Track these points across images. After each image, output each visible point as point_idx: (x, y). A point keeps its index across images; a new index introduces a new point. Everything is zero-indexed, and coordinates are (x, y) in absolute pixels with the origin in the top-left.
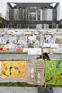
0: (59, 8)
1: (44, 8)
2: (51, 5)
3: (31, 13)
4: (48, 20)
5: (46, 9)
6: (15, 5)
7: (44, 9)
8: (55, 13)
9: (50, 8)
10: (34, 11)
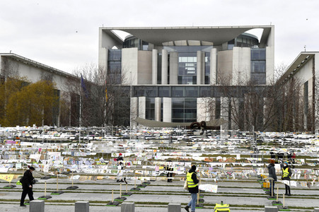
6: (128, 34)
8: (259, 60)
9: (244, 42)
10: (190, 52)
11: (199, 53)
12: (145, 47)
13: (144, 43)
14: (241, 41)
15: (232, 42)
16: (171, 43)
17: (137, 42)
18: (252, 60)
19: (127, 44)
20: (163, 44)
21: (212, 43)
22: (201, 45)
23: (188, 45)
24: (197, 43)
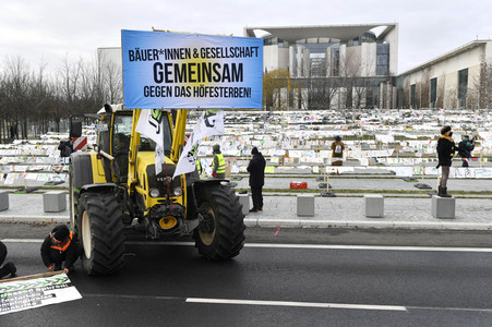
0: (396, 41)
1: (350, 39)
2: (373, 30)
3: (312, 56)
4: (363, 74)
5: (356, 43)
6: (267, 33)
7: (351, 42)
8: (384, 54)
9: (368, 38)
10: (320, 48)
11: (329, 49)
12: (281, 44)
13: (280, 41)
15: (356, 39)
16: (304, 41)
17: (274, 40)
18: (377, 54)
19: (266, 41)
20: (297, 41)
21: (340, 40)
22: (330, 42)
23: (318, 42)
24: (326, 40)
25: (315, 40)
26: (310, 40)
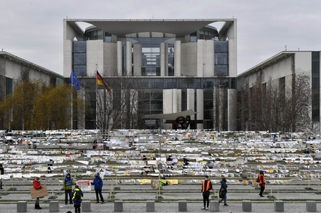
0: (235, 38)
1: (187, 34)
3: (145, 50)
4: (200, 75)
5: (193, 38)
7: (187, 37)
8: (222, 53)
9: (206, 34)
10: (153, 43)
11: (163, 45)
12: (108, 38)
13: (107, 34)
14: (203, 33)
15: (194, 34)
16: (134, 35)
17: (100, 33)
18: (215, 52)
19: (89, 35)
20: (126, 35)
21: (175, 35)
22: (164, 37)
23: (151, 37)
24: (160, 35)
25: (147, 34)
26: (141, 35)
